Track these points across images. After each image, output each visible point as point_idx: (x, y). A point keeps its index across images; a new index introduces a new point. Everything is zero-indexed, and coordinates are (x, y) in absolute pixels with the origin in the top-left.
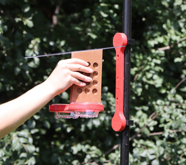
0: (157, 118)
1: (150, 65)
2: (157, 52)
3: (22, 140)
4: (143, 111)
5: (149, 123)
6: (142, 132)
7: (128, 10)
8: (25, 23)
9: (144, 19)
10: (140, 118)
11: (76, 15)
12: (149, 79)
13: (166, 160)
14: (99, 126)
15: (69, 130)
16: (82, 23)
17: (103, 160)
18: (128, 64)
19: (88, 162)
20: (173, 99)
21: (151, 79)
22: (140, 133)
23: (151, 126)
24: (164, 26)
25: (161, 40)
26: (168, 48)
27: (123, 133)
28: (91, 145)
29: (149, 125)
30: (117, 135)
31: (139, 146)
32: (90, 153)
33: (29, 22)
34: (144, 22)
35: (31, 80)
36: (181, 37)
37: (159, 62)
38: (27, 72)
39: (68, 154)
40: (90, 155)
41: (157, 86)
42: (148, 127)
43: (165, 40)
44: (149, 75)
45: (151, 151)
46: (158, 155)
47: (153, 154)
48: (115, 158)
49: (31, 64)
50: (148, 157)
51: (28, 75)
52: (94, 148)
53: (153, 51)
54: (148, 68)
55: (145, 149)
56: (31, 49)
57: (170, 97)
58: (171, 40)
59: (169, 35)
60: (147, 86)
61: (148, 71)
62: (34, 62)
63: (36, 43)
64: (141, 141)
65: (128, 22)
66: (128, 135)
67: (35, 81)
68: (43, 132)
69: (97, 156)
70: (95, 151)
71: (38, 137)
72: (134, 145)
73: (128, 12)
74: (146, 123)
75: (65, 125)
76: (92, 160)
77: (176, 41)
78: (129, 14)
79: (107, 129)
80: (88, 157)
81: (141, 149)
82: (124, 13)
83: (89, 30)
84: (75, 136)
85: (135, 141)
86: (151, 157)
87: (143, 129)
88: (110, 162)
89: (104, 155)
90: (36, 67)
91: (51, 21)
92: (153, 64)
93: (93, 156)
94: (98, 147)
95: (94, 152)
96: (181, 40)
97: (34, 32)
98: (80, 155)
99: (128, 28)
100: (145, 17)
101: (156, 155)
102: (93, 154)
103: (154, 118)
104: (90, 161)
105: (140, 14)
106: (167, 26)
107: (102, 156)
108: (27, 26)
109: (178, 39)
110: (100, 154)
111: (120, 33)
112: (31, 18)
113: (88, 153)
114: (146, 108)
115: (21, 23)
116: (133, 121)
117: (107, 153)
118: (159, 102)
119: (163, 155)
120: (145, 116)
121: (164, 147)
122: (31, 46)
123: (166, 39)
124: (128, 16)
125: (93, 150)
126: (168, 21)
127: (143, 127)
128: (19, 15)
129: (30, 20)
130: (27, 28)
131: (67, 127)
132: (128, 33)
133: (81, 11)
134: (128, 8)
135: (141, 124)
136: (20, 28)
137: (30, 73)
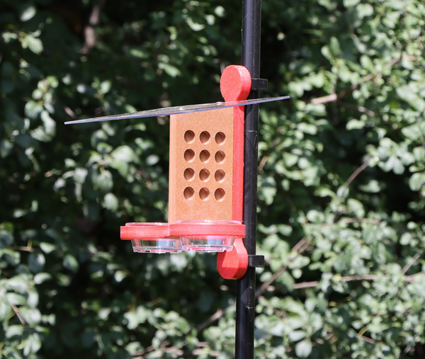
0: (308, 250)
1: (293, 137)
2: (310, 107)
3: (13, 299)
4: (280, 235)
5: (291, 260)
6: (278, 281)
7: (253, 15)
8: (24, 45)
9: (281, 36)
10: (272, 250)
11: (136, 26)
12: (290, 169)
13: (327, 343)
14: (185, 269)
15: (119, 277)
16: (148, 44)
17: (193, 341)
18: (254, 134)
19: (160, 347)
20: (341, 209)
21: (296, 167)
22: (273, 284)
23: (295, 268)
24: (325, 51)
25: (318, 80)
26: (333, 97)
27: (242, 284)
28: (168, 310)
29: (291, 266)
30: (224, 288)
31: (270, 311)
32: (165, 326)
33: (33, 42)
34: (281, 41)
35: (37, 167)
36: (361, 76)
37: (312, 130)
38: (29, 152)
39: (117, 329)
40: (164, 330)
41: (308, 182)
42: (290, 271)
43: (327, 81)
44: (290, 160)
45: (296, 323)
46: (310, 331)
47: (299, 329)
48: (218, 338)
49: (38, 134)
50: (287, 336)
51: (31, 157)
52: (173, 316)
53: (301, 105)
54: (288, 143)
55: (282, 317)
56: (37, 101)
57: (335, 206)
58: (339, 81)
59: (334, 70)
60: (285, 184)
61: (289, 150)
62: (44, 129)
63: (49, 87)
64: (275, 302)
65: (253, 41)
66: (253, 288)
67: (47, 171)
68: (65, 280)
69: (179, 334)
70: (174, 322)
71: (53, 293)
72: (259, 309)
73: (253, 19)
74: (285, 261)
75: (111, 267)
76: (170, 341)
77: (349, 84)
78: (255, 24)
79: (202, 274)
80: (160, 335)
81: (275, 317)
82: (245, 23)
83: (165, 58)
84: (134, 290)
85: (262, 301)
86: (295, 336)
87: (278, 275)
88: (206, 346)
89: (195, 332)
90: (48, 139)
91: (82, 39)
92: (299, 135)
93: (172, 332)
94: (181, 315)
95: (173, 325)
96: (361, 81)
97: (43, 64)
98: (144, 331)
99: (253, 54)
100: (284, 32)
101: (305, 330)
102: (170, 329)
103: (302, 250)
104: (164, 345)
105: (273, 24)
106: (331, 51)
107: (190, 333)
108: (28, 49)
109: (354, 79)
110: (186, 329)
111: (236, 67)
112: (37, 33)
113: (161, 328)
114: (286, 230)
115: (16, 43)
116: (263, 257)
117: (201, 326)
118: (312, 215)
119: (321, 330)
120: (283, 245)
121: (323, 315)
122: (37, 94)
123: (329, 79)
124: (253, 28)
125: (170, 321)
126: (334, 41)
127: (279, 271)
128: (11, 26)
129: (36, 38)
130: (28, 53)
131: (115, 271)
132: (252, 67)
133: (145, 17)
134: (253, 10)
135: (275, 265)
136: (14, 54)
137: (34, 154)
